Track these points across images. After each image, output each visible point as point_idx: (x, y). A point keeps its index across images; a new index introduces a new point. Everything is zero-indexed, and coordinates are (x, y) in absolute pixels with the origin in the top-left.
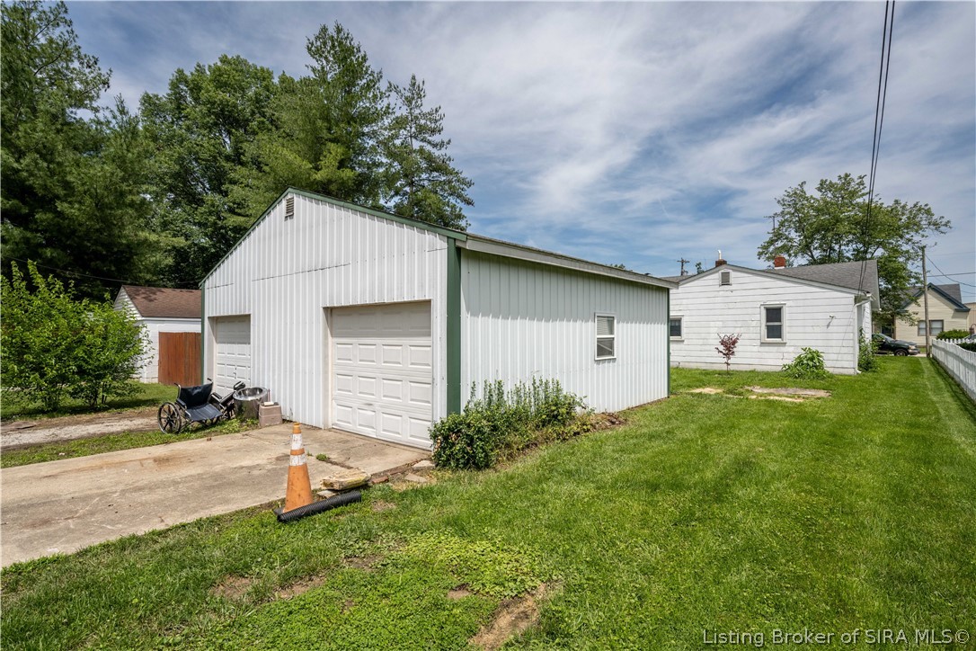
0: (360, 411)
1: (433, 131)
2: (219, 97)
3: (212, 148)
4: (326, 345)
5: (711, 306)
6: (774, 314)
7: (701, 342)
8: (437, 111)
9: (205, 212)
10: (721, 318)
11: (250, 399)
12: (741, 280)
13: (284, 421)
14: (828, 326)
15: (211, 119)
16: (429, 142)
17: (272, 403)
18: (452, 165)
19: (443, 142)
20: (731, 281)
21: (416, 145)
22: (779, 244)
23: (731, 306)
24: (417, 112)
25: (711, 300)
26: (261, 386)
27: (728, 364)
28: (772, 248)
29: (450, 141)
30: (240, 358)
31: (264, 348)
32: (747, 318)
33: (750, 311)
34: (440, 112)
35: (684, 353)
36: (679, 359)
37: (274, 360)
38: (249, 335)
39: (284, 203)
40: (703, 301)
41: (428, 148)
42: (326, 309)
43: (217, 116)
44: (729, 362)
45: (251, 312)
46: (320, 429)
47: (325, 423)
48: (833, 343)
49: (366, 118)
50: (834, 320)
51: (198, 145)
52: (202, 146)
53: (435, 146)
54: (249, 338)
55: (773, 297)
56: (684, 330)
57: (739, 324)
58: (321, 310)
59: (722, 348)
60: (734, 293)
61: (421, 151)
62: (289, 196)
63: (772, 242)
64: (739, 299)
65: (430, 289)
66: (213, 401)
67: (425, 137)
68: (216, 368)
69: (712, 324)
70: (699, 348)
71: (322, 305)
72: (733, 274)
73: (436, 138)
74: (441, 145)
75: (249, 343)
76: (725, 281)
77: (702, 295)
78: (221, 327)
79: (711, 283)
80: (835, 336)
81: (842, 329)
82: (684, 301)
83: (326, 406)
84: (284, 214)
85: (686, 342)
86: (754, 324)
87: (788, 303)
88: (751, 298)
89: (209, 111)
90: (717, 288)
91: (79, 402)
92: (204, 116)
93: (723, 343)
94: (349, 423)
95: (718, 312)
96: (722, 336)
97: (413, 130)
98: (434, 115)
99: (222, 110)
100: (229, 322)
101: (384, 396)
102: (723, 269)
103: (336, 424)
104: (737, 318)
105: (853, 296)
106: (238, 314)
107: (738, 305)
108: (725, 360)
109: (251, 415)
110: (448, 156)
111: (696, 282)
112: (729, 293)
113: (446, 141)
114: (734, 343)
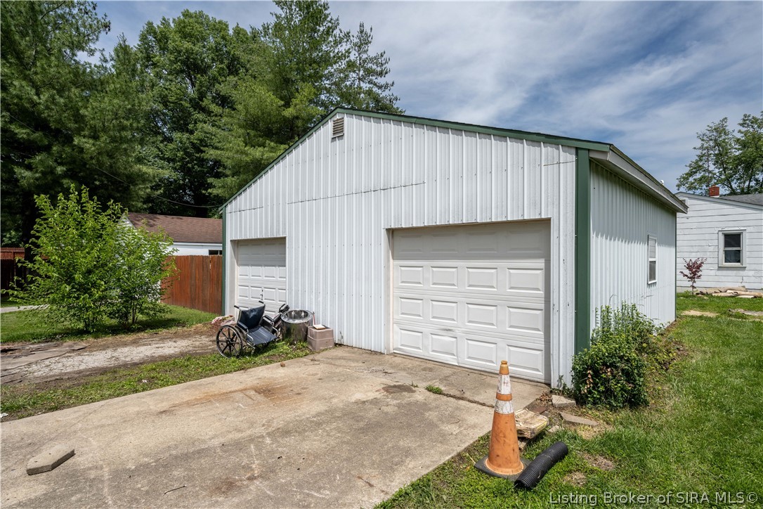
0: (434, 336)
1: (381, 74)
2: (185, 46)
3: (178, 92)
4: (387, 267)
6: (733, 239)
8: (382, 56)
9: (174, 149)
11: (297, 321)
12: (697, 208)
13: (336, 344)
15: (178, 66)
16: (375, 84)
17: (321, 327)
18: (396, 105)
19: (387, 84)
21: (365, 86)
22: (698, 176)
24: (364, 56)
26: (306, 309)
27: (693, 287)
28: (691, 179)
29: (393, 83)
30: (268, 281)
31: (303, 270)
32: (703, 243)
33: (707, 237)
34: (385, 56)
37: (317, 283)
38: (285, 258)
39: (330, 125)
41: (375, 89)
42: (388, 230)
43: (183, 63)
44: (695, 285)
45: (287, 235)
46: (381, 353)
47: (387, 348)
49: (327, 60)
51: (167, 89)
52: (170, 90)
53: (380, 87)
54: (285, 261)
55: (732, 224)
57: (696, 249)
58: (384, 233)
59: (687, 272)
60: (690, 220)
61: (369, 92)
62: (338, 117)
63: (691, 174)
64: (695, 226)
65: (547, 206)
66: (265, 324)
67: (371, 80)
68: (238, 290)
71: (384, 225)
72: (689, 202)
73: (381, 81)
74: (386, 86)
75: (285, 266)
78: (243, 250)
83: (387, 331)
84: (331, 135)
86: (711, 249)
87: (749, 229)
88: (708, 225)
89: (176, 59)
91: (114, 322)
92: (172, 63)
93: (689, 267)
94: (419, 348)
96: (688, 260)
97: (361, 73)
98: (380, 59)
99: (188, 58)
100: (267, 244)
101: (470, 322)
103: (399, 349)
104: (693, 243)
106: (269, 236)
107: (694, 231)
108: (691, 283)
109: (298, 337)
110: (395, 95)
112: (684, 220)
113: (390, 83)
114: (700, 266)
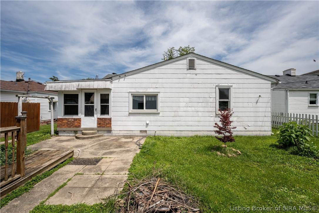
5: (181, 85)
6: (224, 93)
7: (173, 114)
10: (188, 95)
12: (203, 67)
14: (257, 102)
20: (196, 66)
23: (196, 86)
25: (181, 81)
32: (206, 95)
33: (209, 90)
35: (159, 123)
36: (155, 128)
40: (175, 81)
48: (260, 114)
50: (260, 99)
55: (223, 81)
56: (160, 104)
57: (201, 100)
60: (198, 76)
64: (201, 81)
69: (182, 100)
70: (171, 119)
72: (197, 62)
76: (191, 66)
77: (175, 76)
79: (181, 67)
80: (261, 109)
81: (264, 105)
82: (160, 81)
85: (161, 115)
86: (211, 100)
87: (234, 86)
88: (209, 81)
90: (186, 71)
95: (186, 90)
102: (190, 57)
104: (200, 95)
105: (270, 82)
107: (200, 86)
111: (169, 65)
112: (194, 76)
